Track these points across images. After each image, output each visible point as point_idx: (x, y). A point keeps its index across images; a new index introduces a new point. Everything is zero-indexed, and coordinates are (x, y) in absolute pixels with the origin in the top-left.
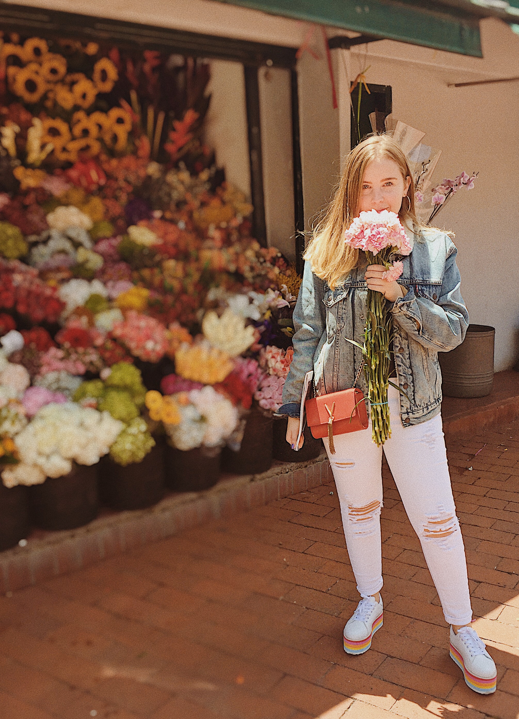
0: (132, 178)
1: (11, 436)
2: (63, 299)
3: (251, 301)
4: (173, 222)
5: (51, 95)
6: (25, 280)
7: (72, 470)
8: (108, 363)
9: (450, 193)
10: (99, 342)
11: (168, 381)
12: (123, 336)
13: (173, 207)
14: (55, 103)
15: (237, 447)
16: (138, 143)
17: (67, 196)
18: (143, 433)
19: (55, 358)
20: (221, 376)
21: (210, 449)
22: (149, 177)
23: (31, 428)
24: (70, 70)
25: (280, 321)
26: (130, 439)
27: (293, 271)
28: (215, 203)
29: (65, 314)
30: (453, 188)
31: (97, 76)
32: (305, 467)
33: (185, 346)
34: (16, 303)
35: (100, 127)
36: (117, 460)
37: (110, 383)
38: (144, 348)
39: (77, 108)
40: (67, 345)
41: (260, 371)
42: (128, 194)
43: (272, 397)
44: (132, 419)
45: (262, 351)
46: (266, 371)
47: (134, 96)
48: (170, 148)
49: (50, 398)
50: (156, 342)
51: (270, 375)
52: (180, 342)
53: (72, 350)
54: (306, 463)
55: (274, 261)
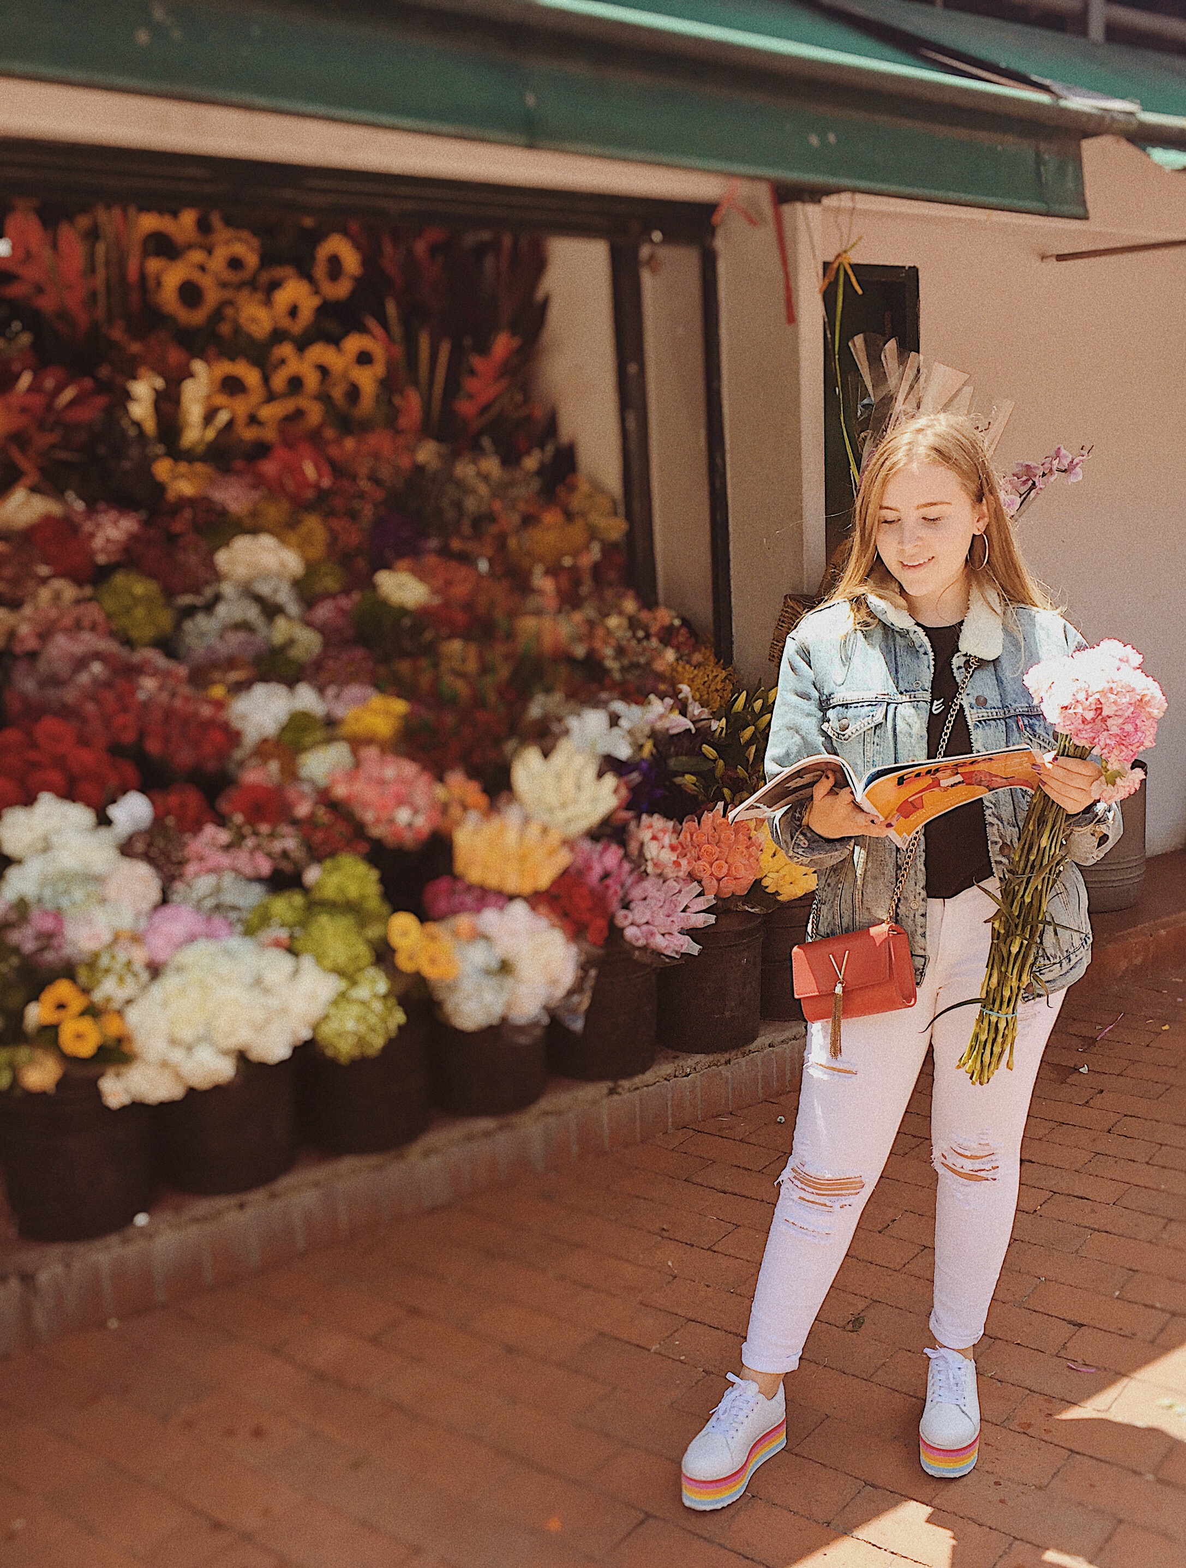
0: (385, 472)
1: (116, 1005)
2: (236, 724)
3: (614, 720)
4: (466, 559)
5: (229, 311)
6: (161, 688)
7: (236, 1075)
8: (317, 854)
9: (1030, 489)
10: (303, 810)
11: (438, 891)
12: (348, 799)
13: (466, 529)
14: (237, 330)
15: (578, 1025)
16: (397, 400)
17: (254, 514)
18: (380, 997)
19: (214, 845)
20: (544, 879)
21: (521, 1029)
22: (419, 469)
23: (157, 991)
24: (267, 260)
25: (672, 763)
26: (356, 1010)
27: (708, 654)
28: (551, 517)
29: (238, 754)
30: (1036, 480)
31: (320, 270)
32: (726, 1063)
33: (473, 817)
34: (142, 735)
35: (323, 370)
36: (329, 1053)
37: (317, 895)
38: (391, 821)
39: (278, 336)
40: (238, 818)
41: (627, 866)
42: (375, 506)
43: (650, 921)
44: (360, 970)
45: (633, 825)
46: (640, 867)
47: (391, 309)
48: (466, 408)
49: (200, 927)
50: (416, 812)
51: (647, 874)
52: (465, 808)
53: (247, 830)
54: (727, 1056)
55: (667, 635)
